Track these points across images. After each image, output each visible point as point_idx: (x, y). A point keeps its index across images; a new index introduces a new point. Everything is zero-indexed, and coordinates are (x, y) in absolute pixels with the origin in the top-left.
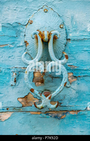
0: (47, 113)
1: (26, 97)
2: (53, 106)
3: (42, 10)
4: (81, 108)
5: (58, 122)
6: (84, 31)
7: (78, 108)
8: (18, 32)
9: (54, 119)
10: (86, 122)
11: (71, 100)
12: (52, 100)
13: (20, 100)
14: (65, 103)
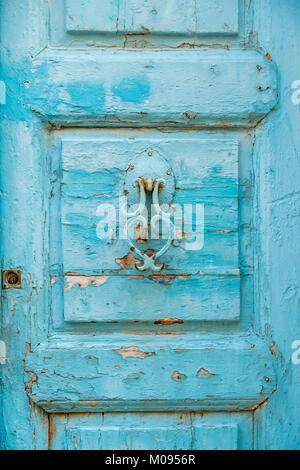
0: (150, 278)
1: (125, 258)
2: (158, 268)
3: (146, 154)
4: (192, 272)
5: (164, 288)
6: (196, 179)
7: (189, 272)
8: (117, 180)
9: (160, 285)
10: (198, 289)
11: (179, 261)
12: (157, 262)
13: (119, 261)
14: (174, 265)
